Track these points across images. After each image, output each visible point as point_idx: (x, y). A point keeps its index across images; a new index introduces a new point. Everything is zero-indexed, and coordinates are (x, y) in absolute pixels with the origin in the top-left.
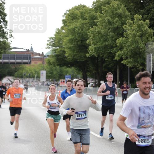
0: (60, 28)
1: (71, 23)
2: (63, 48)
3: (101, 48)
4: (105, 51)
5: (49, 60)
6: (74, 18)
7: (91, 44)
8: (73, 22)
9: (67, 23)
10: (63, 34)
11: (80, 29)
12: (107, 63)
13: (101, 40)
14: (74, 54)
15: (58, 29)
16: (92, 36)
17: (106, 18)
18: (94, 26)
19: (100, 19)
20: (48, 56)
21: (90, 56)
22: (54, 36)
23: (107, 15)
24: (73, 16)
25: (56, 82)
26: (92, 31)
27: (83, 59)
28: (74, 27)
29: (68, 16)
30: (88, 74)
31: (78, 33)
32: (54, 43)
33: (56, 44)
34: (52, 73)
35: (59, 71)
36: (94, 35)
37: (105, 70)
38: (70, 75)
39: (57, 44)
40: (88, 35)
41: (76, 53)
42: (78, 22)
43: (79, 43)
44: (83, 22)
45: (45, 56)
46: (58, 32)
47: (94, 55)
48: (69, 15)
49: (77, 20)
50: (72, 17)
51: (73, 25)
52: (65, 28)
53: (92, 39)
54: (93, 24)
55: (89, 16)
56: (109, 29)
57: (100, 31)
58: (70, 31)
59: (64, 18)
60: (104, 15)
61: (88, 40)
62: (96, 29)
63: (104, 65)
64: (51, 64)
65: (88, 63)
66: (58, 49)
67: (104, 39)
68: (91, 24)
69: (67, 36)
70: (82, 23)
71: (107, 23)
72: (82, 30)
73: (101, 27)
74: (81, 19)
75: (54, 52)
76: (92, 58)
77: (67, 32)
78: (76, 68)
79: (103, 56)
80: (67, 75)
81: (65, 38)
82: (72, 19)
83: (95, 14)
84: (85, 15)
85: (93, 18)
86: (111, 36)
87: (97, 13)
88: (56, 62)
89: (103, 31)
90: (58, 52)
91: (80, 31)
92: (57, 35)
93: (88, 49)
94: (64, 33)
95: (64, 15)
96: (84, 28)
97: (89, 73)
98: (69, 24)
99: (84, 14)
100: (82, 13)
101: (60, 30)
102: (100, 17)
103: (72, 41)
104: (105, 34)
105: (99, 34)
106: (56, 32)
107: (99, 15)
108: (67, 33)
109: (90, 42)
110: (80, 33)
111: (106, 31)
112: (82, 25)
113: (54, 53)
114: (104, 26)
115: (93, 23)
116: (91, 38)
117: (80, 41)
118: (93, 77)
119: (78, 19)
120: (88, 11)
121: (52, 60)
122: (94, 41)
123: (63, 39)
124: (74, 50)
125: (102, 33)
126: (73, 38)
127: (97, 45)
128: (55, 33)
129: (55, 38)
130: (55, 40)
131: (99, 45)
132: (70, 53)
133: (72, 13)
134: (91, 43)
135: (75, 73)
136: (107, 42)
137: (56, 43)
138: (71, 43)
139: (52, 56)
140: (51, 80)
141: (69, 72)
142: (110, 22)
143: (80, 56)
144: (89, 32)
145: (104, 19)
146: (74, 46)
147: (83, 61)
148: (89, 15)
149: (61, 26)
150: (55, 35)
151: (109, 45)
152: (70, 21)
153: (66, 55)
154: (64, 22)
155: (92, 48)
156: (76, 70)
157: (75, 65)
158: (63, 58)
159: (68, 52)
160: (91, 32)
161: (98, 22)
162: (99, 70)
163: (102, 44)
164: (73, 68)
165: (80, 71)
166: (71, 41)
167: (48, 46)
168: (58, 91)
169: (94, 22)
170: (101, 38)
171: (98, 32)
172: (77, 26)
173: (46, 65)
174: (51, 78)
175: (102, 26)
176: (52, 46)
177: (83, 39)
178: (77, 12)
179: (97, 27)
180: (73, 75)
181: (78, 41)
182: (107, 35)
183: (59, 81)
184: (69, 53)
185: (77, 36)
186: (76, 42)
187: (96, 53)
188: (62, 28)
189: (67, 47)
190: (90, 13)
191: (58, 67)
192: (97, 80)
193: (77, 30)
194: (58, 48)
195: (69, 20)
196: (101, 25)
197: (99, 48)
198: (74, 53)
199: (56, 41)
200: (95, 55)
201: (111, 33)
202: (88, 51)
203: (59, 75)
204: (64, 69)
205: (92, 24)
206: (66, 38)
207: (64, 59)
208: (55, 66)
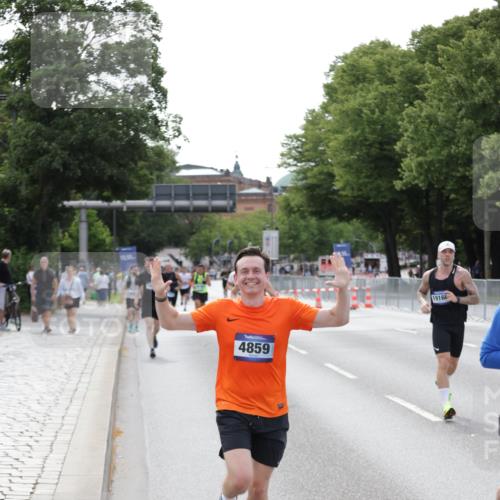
0: (317, 109)
1: (350, 92)
2: (329, 166)
3: (437, 165)
4: (447, 173)
5: (286, 200)
6: (358, 79)
7: (407, 152)
8: (356, 92)
9: (339, 92)
10: (326, 126)
11: (377, 110)
12: (456, 207)
13: (438, 139)
14: (361, 181)
15: (314, 111)
16: (410, 130)
17: (450, 79)
18: (416, 102)
19: (434, 82)
20: (284, 188)
21: (404, 188)
22: (302, 132)
23: (452, 70)
24: (354, 72)
25: (308, 264)
26: (409, 116)
27: (384, 197)
28: (360, 105)
29: (341, 74)
30: (401, 238)
31: (371, 122)
32: (300, 150)
33: (306, 154)
34: (295, 238)
35: (316, 232)
36: (416, 127)
37: (451, 227)
38: (346, 242)
39: (311, 153)
40: (399, 127)
41: (366, 180)
42: (369, 91)
43: (373, 149)
44: (384, 89)
45: (276, 190)
46: (313, 121)
47: (417, 185)
48: (344, 71)
49: (366, 84)
50: (354, 75)
51: (355, 99)
52: (331, 108)
53: (412, 138)
54: (414, 96)
55: (402, 73)
56: (460, 110)
57: (435, 116)
58: (348, 116)
59: (330, 80)
60: (444, 69)
61: (398, 140)
62: (421, 110)
63: (445, 213)
64: (294, 213)
65: (399, 207)
66: (312, 170)
67: (446, 139)
68: (407, 94)
69: (337, 132)
70: (383, 94)
71: (455, 94)
72: (382, 112)
73: (435, 102)
74: (377, 83)
75: (301, 176)
76: (412, 192)
77: (337, 118)
78: (366, 224)
79: (443, 188)
80: (339, 243)
81: (332, 137)
82: (353, 83)
83: (419, 66)
84: (389, 71)
85: (414, 78)
86: (465, 129)
87: (424, 62)
88: (309, 206)
89: (444, 114)
90: (315, 176)
91: (375, 116)
92: (311, 127)
93: (401, 167)
94: (329, 121)
95: (331, 71)
96: (388, 107)
97: (404, 237)
98: (343, 97)
99: (387, 67)
100: (380, 64)
101: (317, 115)
102: (434, 76)
103: (355, 144)
104: (448, 125)
105: (431, 123)
106: (308, 121)
107: (430, 69)
108: (337, 121)
109: (406, 147)
110: (375, 122)
111: (451, 115)
112: (381, 99)
113: (302, 180)
114: (445, 102)
115: (414, 92)
116: (408, 137)
117: (377, 146)
118: (413, 246)
119: (371, 81)
120: (400, 59)
121: (297, 200)
122: (418, 145)
123: (326, 138)
124: (358, 172)
125: (440, 119)
126: (358, 137)
127: (425, 155)
128: (304, 122)
129: (303, 136)
130: (303, 144)
131: (431, 155)
132: (348, 181)
133: (353, 66)
134: (409, 150)
135: (364, 236)
136: (453, 147)
137: (307, 151)
138: (352, 152)
139: (296, 189)
140: (292, 256)
141: (346, 234)
142: (463, 90)
143: (378, 189)
144: (403, 120)
145: (445, 81)
146: (358, 160)
147: (386, 200)
148: (401, 69)
149: (321, 103)
150: (305, 128)
151: (460, 156)
152: (347, 88)
153: (337, 185)
154: (330, 90)
155: (410, 163)
156: (366, 227)
157: (362, 214)
158: (327, 194)
159: (342, 177)
160: (407, 120)
161: (426, 89)
162: (433, 229)
163: (439, 153)
164: (356, 223)
165: (378, 230)
166: (351, 145)
167: (285, 159)
168: (315, 290)
169: (416, 90)
170: (438, 135)
171: (427, 117)
172: (368, 102)
173: (278, 213)
174: (293, 252)
175: (441, 100)
176: (295, 159)
177: (386, 140)
178: (368, 62)
179: (424, 104)
180: (357, 242)
181: (371, 145)
182: (454, 126)
183: (316, 260)
184: (345, 179)
185: (367, 130)
186: (364, 148)
187: (422, 178)
188: (325, 108)
189: (339, 163)
190: (404, 63)
191: (313, 221)
192: (426, 257)
193: (368, 112)
194: (313, 164)
195: (343, 85)
196: (435, 98)
197: (431, 163)
198: (359, 178)
199: (307, 147)
200: (421, 185)
201: (465, 121)
202: (399, 173)
203: (316, 242)
204: (333, 225)
205: (412, 96)
206: (336, 136)
207: (331, 196)
208: (304, 217)
